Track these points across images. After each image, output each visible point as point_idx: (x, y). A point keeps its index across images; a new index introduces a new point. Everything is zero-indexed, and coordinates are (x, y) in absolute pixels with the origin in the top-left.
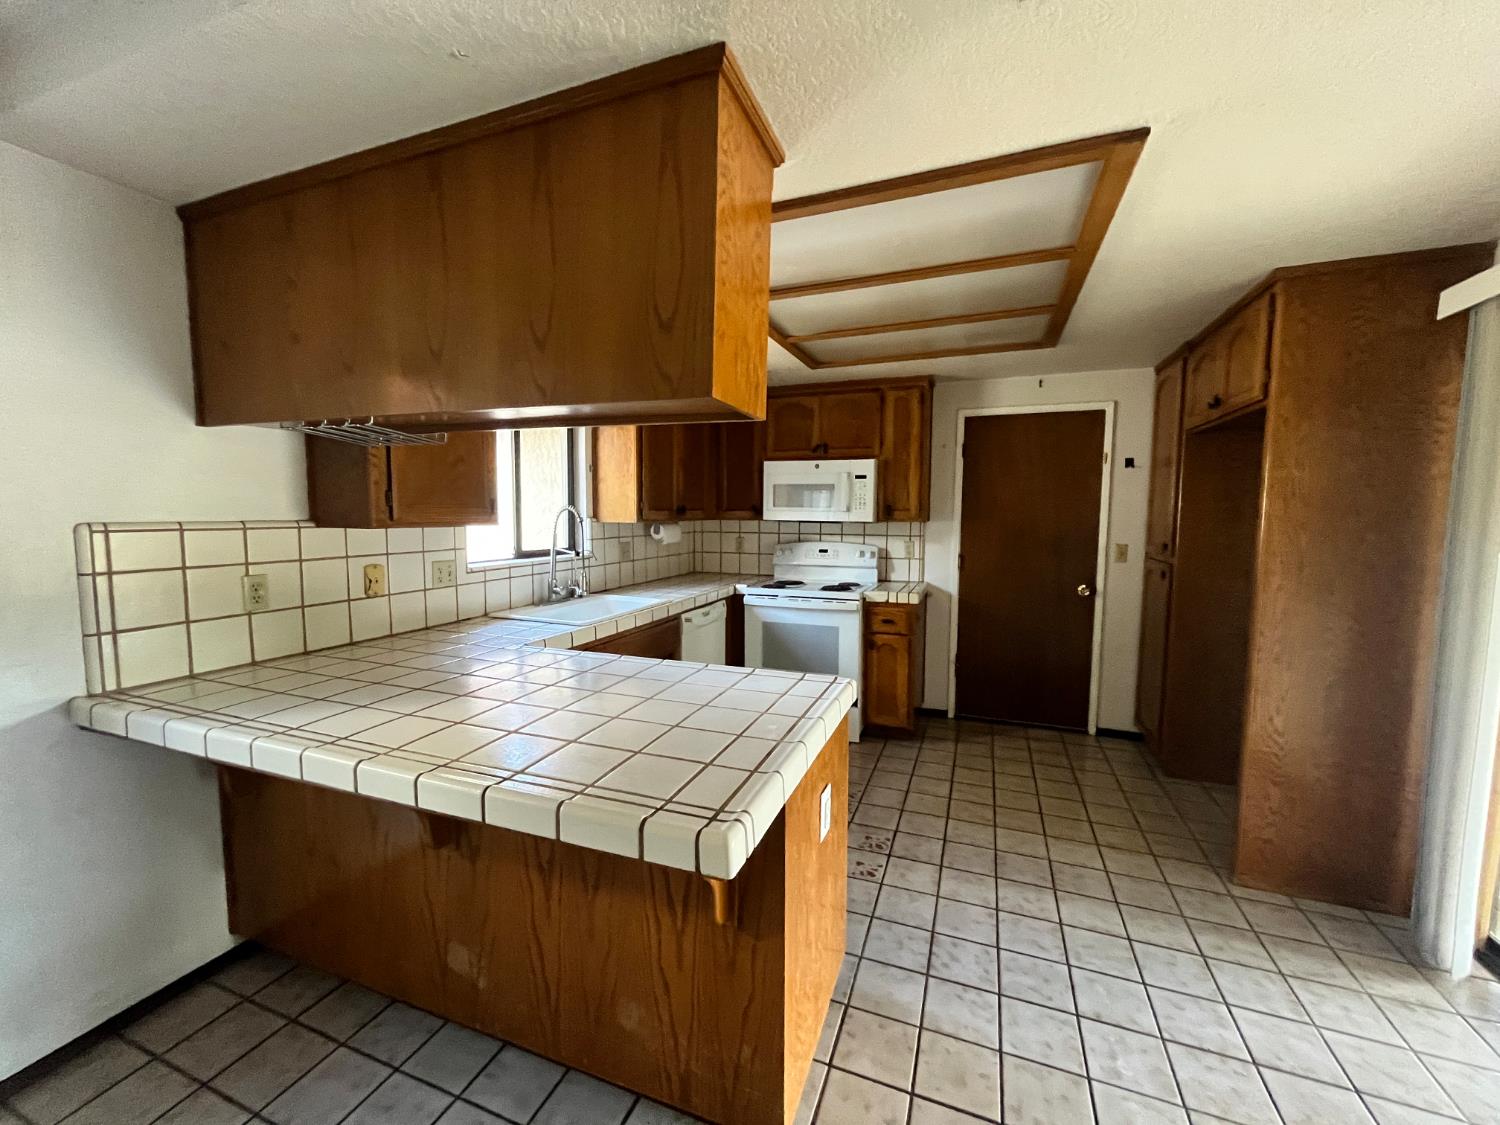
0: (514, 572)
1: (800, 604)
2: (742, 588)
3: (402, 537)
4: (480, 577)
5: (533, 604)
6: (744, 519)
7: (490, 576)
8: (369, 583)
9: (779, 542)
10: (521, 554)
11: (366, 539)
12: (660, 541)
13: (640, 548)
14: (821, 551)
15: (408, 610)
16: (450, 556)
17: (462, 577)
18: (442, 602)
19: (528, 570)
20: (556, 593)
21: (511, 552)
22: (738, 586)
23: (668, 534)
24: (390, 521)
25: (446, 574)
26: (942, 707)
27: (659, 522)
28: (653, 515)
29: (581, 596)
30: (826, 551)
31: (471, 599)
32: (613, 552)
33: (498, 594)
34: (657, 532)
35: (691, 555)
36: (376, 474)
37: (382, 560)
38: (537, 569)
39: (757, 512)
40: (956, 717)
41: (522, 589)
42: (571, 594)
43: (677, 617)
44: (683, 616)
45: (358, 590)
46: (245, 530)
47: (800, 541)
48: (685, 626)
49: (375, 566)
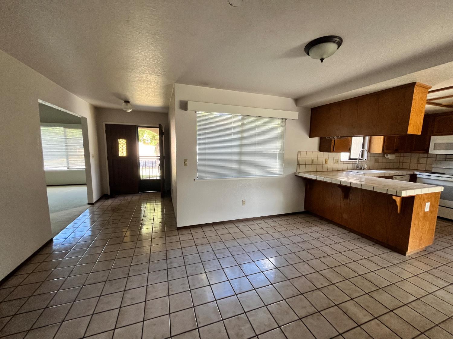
0: (349, 162)
2: (416, 173)
4: (342, 163)
5: (352, 169)
6: (421, 153)
7: (344, 163)
8: (326, 162)
11: (326, 154)
12: (388, 158)
13: (381, 160)
15: (330, 166)
16: (338, 158)
17: (339, 162)
18: (336, 166)
19: (352, 162)
20: (358, 168)
24: (334, 151)
25: (337, 162)
27: (388, 153)
29: (363, 169)
31: (340, 167)
32: (373, 160)
33: (345, 166)
34: (387, 156)
35: (398, 163)
36: (332, 144)
37: (327, 158)
38: (354, 162)
39: (427, 151)
41: (350, 166)
42: (361, 169)
43: (392, 177)
44: (394, 177)
45: (324, 163)
46: (312, 152)
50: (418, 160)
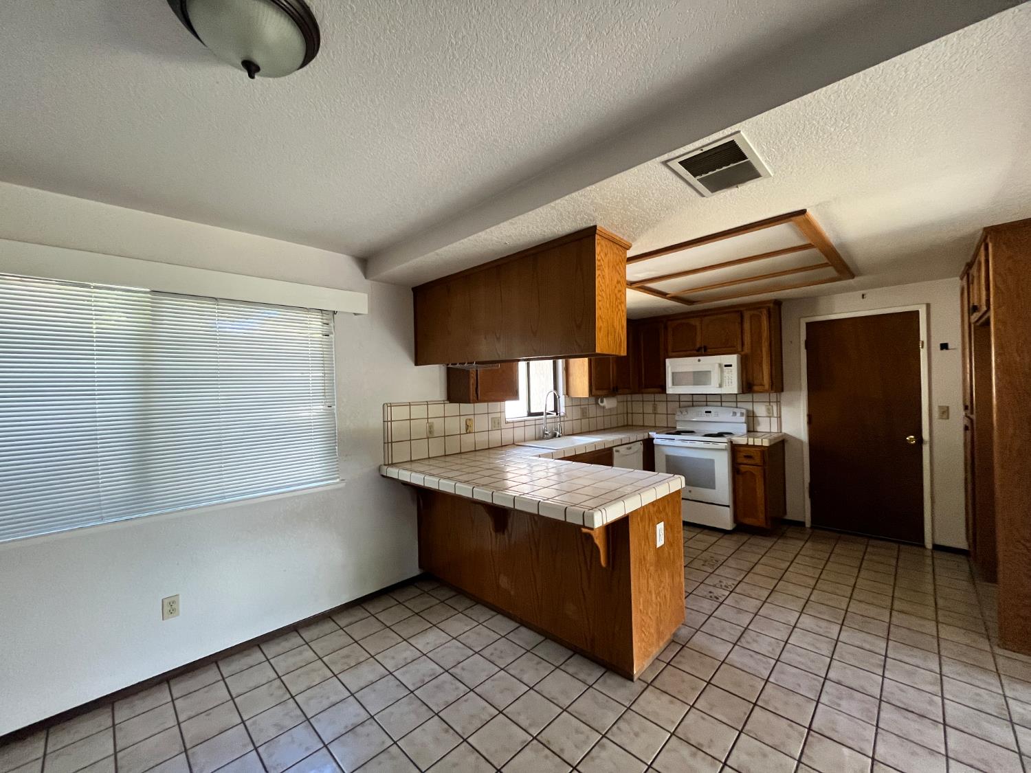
0: (527, 423)
1: (688, 444)
2: (653, 434)
3: (481, 407)
4: (511, 425)
5: (536, 440)
6: (657, 393)
7: (516, 425)
8: (467, 427)
9: (680, 407)
10: (530, 414)
11: (466, 408)
12: (604, 407)
13: (593, 411)
14: (706, 412)
15: (481, 439)
16: (499, 415)
17: (503, 425)
18: (495, 436)
19: (533, 423)
20: (546, 434)
21: (526, 414)
22: (650, 433)
23: (609, 403)
24: (477, 400)
25: (497, 424)
26: (800, 519)
27: (602, 397)
28: (600, 393)
29: (559, 436)
30: (710, 412)
31: (507, 435)
32: (576, 413)
33: (519, 434)
34: (602, 402)
35: (625, 415)
36: (472, 381)
37: (472, 417)
38: (537, 422)
39: (663, 388)
40: (811, 527)
41: (530, 432)
42: (554, 436)
43: (610, 449)
44: (614, 449)
45: (463, 431)
46: (428, 404)
47: (693, 406)
48: (615, 454)
49: (470, 420)
50: (655, 408)
